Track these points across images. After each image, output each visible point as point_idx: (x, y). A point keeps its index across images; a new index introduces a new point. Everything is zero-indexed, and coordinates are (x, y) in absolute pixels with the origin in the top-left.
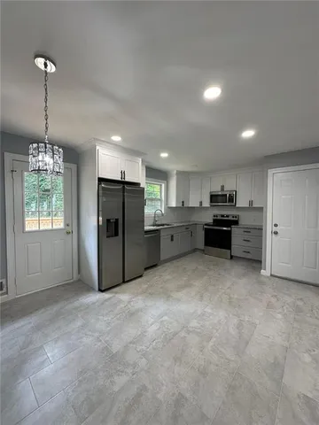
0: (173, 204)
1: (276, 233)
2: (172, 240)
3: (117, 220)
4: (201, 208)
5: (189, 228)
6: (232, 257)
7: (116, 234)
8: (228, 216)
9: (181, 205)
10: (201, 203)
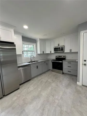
0: (39, 52)
2: (37, 68)
4: (51, 54)
5: (46, 62)
6: (63, 73)
8: (61, 56)
9: (42, 53)
10: (51, 52)
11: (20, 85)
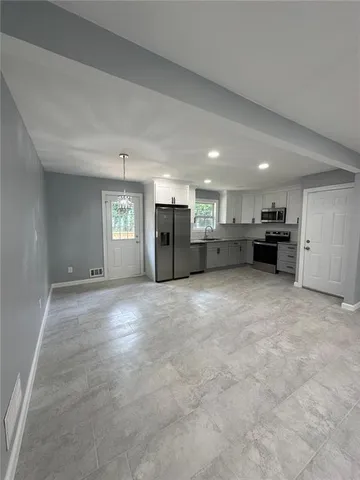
0: (224, 221)
1: (308, 249)
2: (218, 252)
3: (168, 234)
4: (253, 225)
5: (238, 244)
6: (277, 272)
7: (168, 244)
8: (279, 233)
9: (231, 222)
10: (253, 220)
11: (192, 273)
